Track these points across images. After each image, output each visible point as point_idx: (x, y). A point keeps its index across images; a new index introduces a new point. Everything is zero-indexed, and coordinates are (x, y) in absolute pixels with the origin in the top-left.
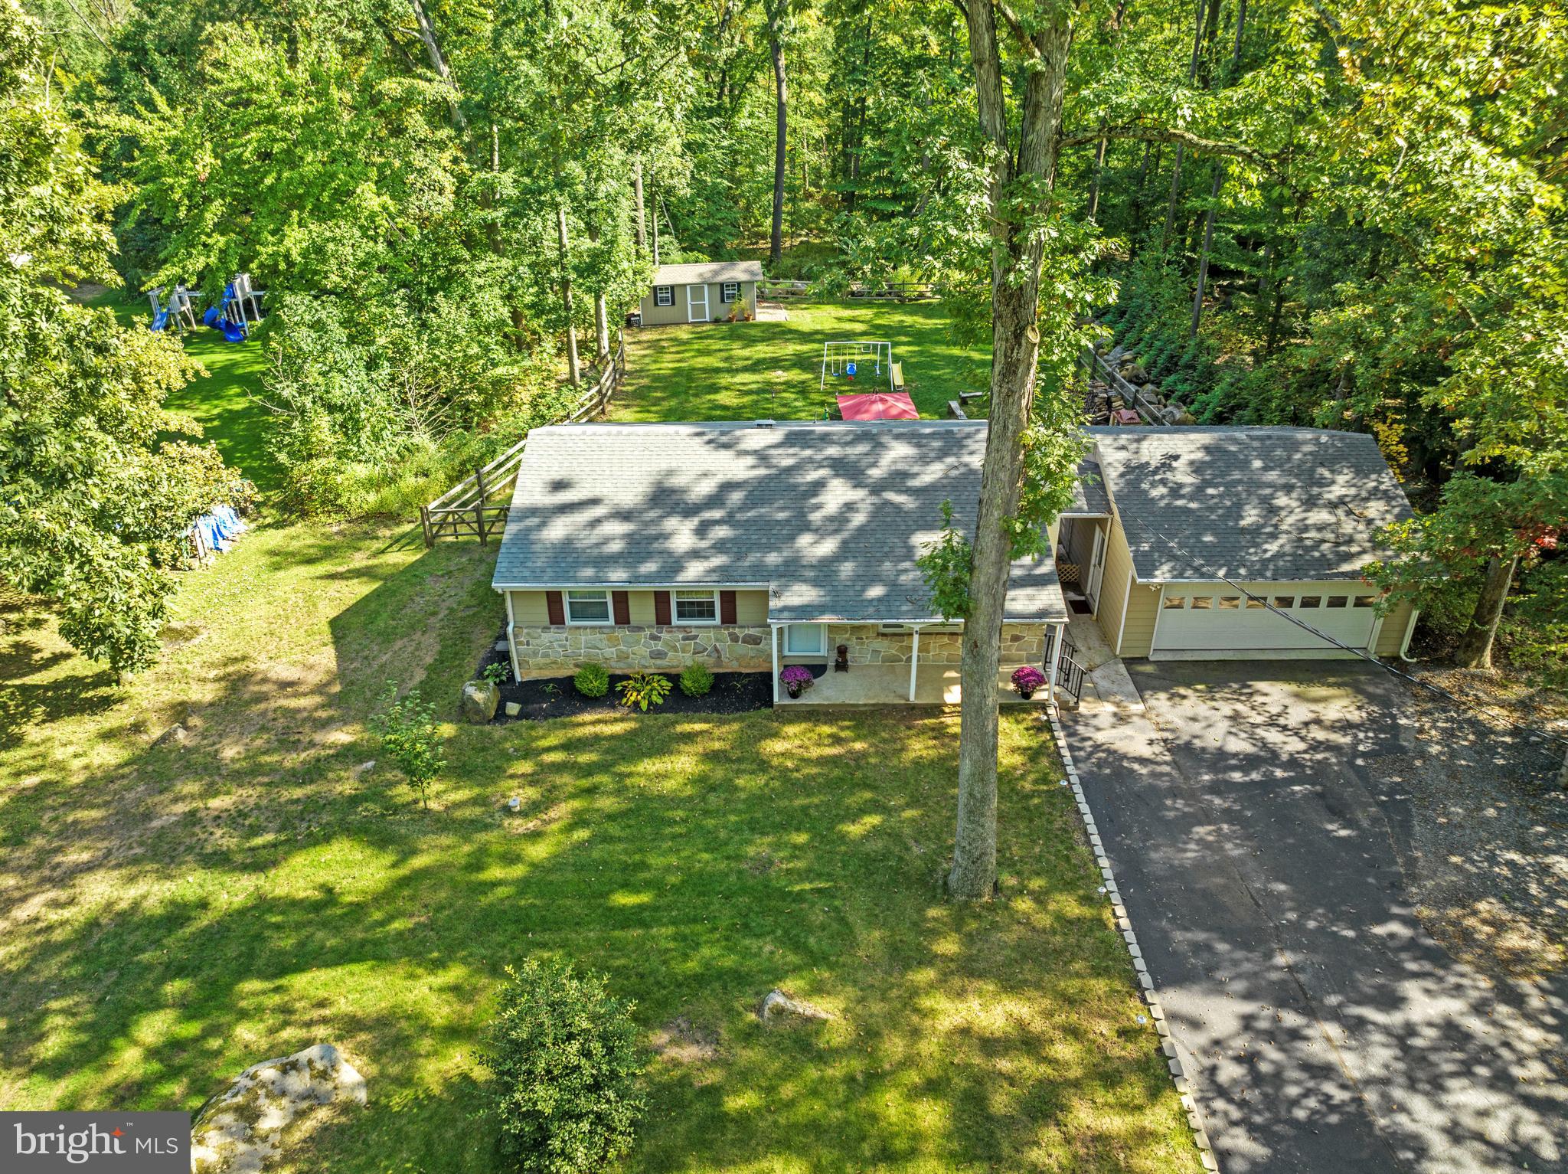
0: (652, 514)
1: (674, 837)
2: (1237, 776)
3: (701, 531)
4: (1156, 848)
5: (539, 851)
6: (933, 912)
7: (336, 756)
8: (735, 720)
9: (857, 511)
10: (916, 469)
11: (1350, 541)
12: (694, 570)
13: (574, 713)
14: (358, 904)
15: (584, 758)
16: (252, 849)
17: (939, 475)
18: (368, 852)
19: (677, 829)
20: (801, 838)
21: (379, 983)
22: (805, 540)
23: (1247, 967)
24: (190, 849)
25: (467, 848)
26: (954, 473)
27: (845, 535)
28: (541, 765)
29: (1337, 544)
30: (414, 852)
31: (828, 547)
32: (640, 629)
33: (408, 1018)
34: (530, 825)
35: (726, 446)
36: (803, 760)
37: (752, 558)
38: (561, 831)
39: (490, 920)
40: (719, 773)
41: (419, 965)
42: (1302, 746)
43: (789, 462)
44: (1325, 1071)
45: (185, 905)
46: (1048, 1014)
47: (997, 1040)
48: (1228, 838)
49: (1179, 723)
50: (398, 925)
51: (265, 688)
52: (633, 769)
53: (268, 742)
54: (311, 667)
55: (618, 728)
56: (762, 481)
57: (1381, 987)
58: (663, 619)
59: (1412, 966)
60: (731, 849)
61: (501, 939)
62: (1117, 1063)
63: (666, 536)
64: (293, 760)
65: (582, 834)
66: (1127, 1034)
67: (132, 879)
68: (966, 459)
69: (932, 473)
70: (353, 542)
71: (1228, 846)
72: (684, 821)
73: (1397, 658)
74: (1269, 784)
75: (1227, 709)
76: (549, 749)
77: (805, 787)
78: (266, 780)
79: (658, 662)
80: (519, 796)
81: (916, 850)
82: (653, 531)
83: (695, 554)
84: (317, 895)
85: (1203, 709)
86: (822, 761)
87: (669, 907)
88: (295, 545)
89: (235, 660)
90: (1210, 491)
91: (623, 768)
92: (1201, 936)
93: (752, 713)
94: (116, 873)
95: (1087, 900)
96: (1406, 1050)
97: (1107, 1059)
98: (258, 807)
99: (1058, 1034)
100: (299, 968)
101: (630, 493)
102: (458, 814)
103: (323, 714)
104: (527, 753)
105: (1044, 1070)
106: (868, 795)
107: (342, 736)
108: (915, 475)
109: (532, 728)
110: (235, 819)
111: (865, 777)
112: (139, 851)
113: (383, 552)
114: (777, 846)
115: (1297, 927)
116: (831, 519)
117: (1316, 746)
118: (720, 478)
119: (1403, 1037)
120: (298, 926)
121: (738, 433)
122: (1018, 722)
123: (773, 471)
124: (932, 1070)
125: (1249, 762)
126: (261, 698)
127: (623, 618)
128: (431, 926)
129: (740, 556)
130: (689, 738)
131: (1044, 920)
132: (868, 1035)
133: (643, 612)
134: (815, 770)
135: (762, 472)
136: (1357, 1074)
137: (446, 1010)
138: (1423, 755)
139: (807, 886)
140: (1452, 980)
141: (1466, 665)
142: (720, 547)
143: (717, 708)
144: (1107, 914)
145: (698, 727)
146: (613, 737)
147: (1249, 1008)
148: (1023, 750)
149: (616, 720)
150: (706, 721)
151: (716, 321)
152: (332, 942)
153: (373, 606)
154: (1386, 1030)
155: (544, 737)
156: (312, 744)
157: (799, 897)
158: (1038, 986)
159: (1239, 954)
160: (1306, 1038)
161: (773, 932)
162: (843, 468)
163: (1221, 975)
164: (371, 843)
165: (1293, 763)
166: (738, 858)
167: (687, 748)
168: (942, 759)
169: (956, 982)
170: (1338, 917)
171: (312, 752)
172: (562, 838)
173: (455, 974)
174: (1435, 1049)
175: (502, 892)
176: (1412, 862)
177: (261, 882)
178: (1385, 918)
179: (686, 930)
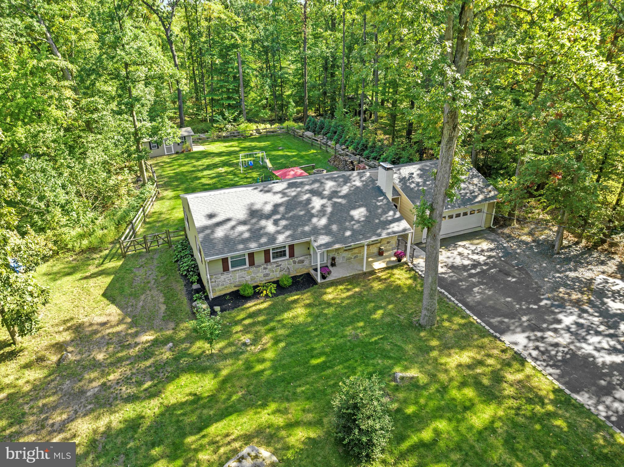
0: (254, 221)
1: (317, 336)
2: (473, 271)
3: (276, 223)
4: (468, 297)
5: (270, 355)
6: (422, 334)
7: (153, 345)
8: (308, 292)
9: (327, 207)
10: (339, 189)
11: (474, 192)
12: (281, 238)
13: (243, 304)
14: (212, 396)
15: (260, 319)
16: (146, 390)
17: (348, 190)
18: (200, 376)
19: (316, 333)
20: (361, 324)
21: (245, 420)
22: (315, 220)
23: (517, 324)
24: (116, 399)
25: (240, 362)
26: (352, 189)
27: (328, 216)
28: (245, 325)
29: (471, 193)
30: (219, 370)
31: (323, 221)
32: (259, 266)
33: (269, 427)
34: (259, 347)
35: (268, 191)
36: (342, 299)
37: (300, 229)
38: (273, 345)
39: (271, 384)
40: (315, 310)
41: (257, 408)
42: (485, 258)
43: (294, 194)
44: (556, 345)
45: (133, 420)
46: (479, 353)
47: (471, 365)
48: (485, 289)
49: (446, 260)
50: (234, 398)
51: (95, 327)
52: (282, 318)
53: (115, 348)
54: (110, 315)
55: (265, 305)
56: (288, 201)
57: (554, 318)
58: (267, 260)
59: (557, 311)
60: (340, 334)
61: (281, 389)
62: (507, 360)
63: (264, 228)
64: (133, 352)
65: (282, 345)
66: (504, 351)
67: (98, 418)
68: (354, 183)
69: (345, 190)
70: (85, 263)
71: (487, 292)
72: (316, 330)
73: (490, 227)
74: (483, 271)
75: (456, 252)
76: (244, 319)
77: (349, 307)
78: (128, 362)
79: (267, 278)
80: (246, 338)
81: (402, 318)
82: (257, 227)
83: (278, 232)
84: (191, 398)
85: (449, 254)
86: (348, 298)
87: (334, 359)
88: (55, 269)
89: (68, 321)
90: (428, 183)
91: (279, 318)
92: (499, 319)
93: (311, 288)
94: (87, 418)
95: (463, 317)
96: (571, 332)
97: (504, 360)
98: (133, 374)
99: (486, 358)
100: (206, 426)
101: (242, 215)
102: (226, 351)
103: (133, 331)
104: (237, 323)
105: (490, 369)
106: (373, 304)
107: (147, 337)
108: (340, 191)
109: (230, 314)
110: (127, 380)
111: (367, 299)
112: (91, 406)
113: (102, 264)
114: (355, 329)
115: (521, 309)
116: (319, 211)
117: (489, 257)
118: (272, 203)
119: (568, 329)
120: (193, 411)
121: (270, 186)
122: (402, 269)
123: (290, 198)
124: (459, 379)
125: (474, 266)
126: (96, 332)
127: (252, 263)
128: (249, 393)
129: (295, 230)
130: (295, 302)
131: (455, 327)
132: (433, 377)
133: (259, 259)
134: (349, 301)
135: (286, 199)
136: (565, 343)
137: (281, 420)
138: (517, 253)
139: (376, 338)
140: (569, 311)
141: (510, 225)
142: (286, 228)
143: (297, 290)
144: (472, 320)
145: (296, 297)
146: (265, 309)
147: (526, 334)
148: (410, 278)
149: (262, 303)
150: (297, 295)
151: (177, 153)
152: (212, 413)
153: (118, 285)
154: (563, 329)
155: (238, 316)
156: (137, 344)
157: (376, 343)
158: (469, 346)
159: (513, 321)
160: (546, 338)
161: (377, 356)
162: (314, 193)
163: (512, 328)
164: (198, 372)
165: (486, 264)
166: (345, 336)
167: (298, 305)
168: (387, 287)
169: (446, 352)
170: (529, 303)
171: (140, 346)
172: (275, 348)
173: (273, 406)
174: (578, 330)
175: (268, 373)
176: (536, 283)
177: (161, 401)
178: (541, 300)
179: (346, 364)
